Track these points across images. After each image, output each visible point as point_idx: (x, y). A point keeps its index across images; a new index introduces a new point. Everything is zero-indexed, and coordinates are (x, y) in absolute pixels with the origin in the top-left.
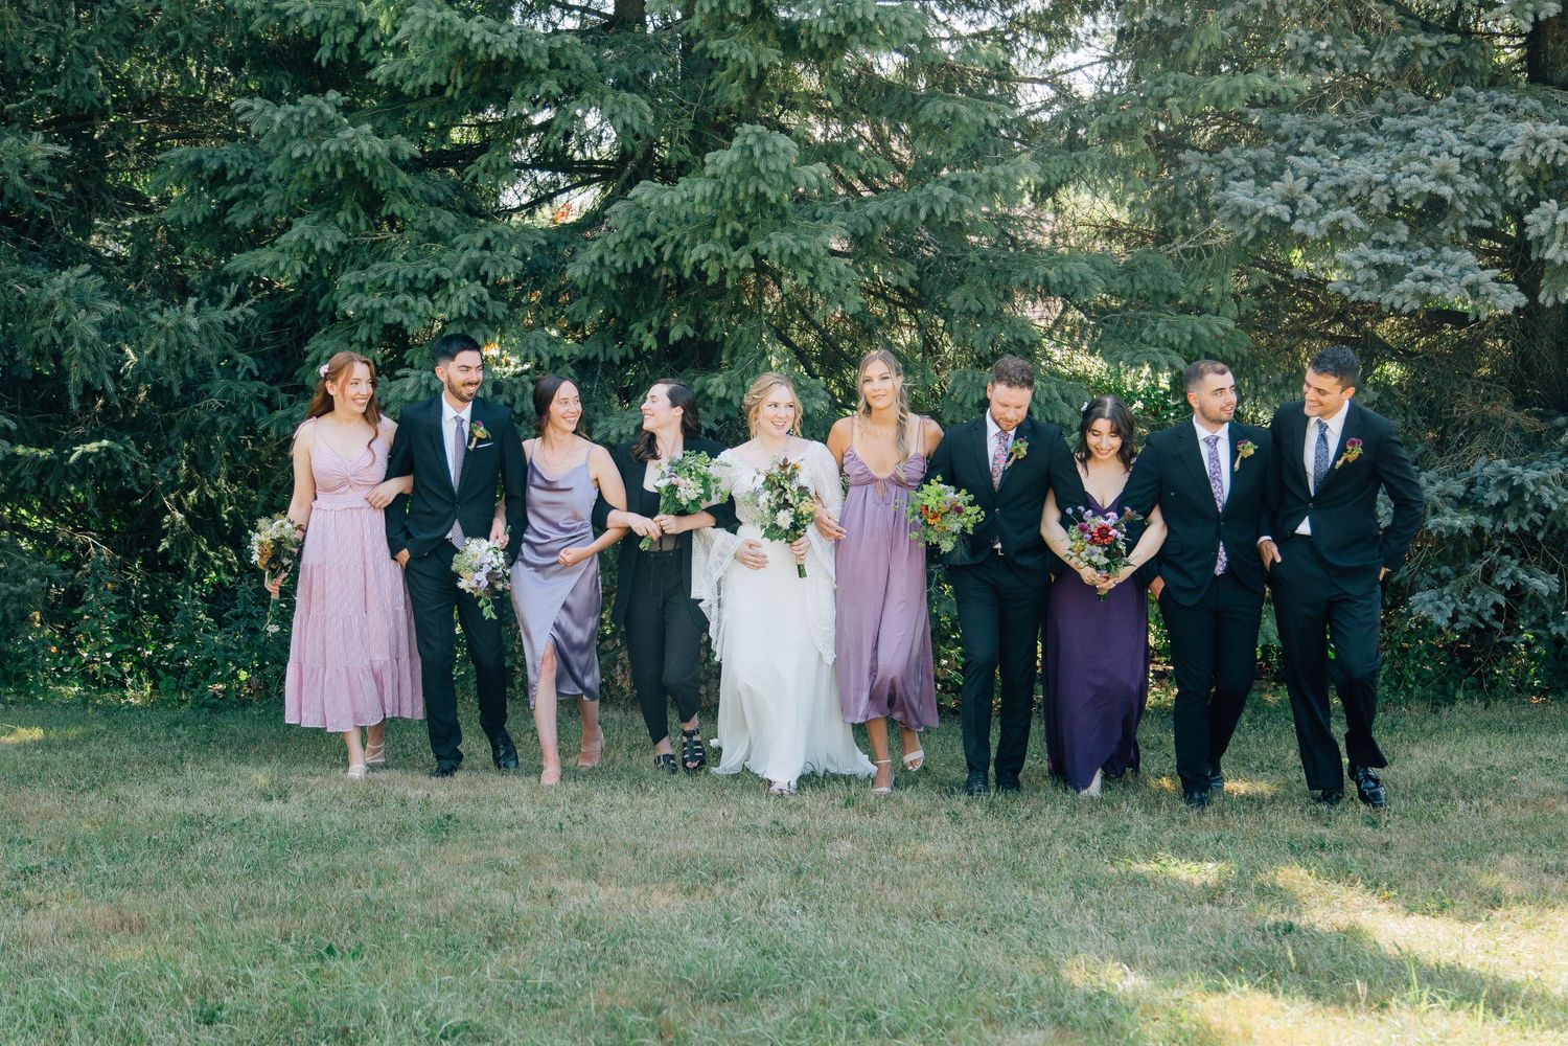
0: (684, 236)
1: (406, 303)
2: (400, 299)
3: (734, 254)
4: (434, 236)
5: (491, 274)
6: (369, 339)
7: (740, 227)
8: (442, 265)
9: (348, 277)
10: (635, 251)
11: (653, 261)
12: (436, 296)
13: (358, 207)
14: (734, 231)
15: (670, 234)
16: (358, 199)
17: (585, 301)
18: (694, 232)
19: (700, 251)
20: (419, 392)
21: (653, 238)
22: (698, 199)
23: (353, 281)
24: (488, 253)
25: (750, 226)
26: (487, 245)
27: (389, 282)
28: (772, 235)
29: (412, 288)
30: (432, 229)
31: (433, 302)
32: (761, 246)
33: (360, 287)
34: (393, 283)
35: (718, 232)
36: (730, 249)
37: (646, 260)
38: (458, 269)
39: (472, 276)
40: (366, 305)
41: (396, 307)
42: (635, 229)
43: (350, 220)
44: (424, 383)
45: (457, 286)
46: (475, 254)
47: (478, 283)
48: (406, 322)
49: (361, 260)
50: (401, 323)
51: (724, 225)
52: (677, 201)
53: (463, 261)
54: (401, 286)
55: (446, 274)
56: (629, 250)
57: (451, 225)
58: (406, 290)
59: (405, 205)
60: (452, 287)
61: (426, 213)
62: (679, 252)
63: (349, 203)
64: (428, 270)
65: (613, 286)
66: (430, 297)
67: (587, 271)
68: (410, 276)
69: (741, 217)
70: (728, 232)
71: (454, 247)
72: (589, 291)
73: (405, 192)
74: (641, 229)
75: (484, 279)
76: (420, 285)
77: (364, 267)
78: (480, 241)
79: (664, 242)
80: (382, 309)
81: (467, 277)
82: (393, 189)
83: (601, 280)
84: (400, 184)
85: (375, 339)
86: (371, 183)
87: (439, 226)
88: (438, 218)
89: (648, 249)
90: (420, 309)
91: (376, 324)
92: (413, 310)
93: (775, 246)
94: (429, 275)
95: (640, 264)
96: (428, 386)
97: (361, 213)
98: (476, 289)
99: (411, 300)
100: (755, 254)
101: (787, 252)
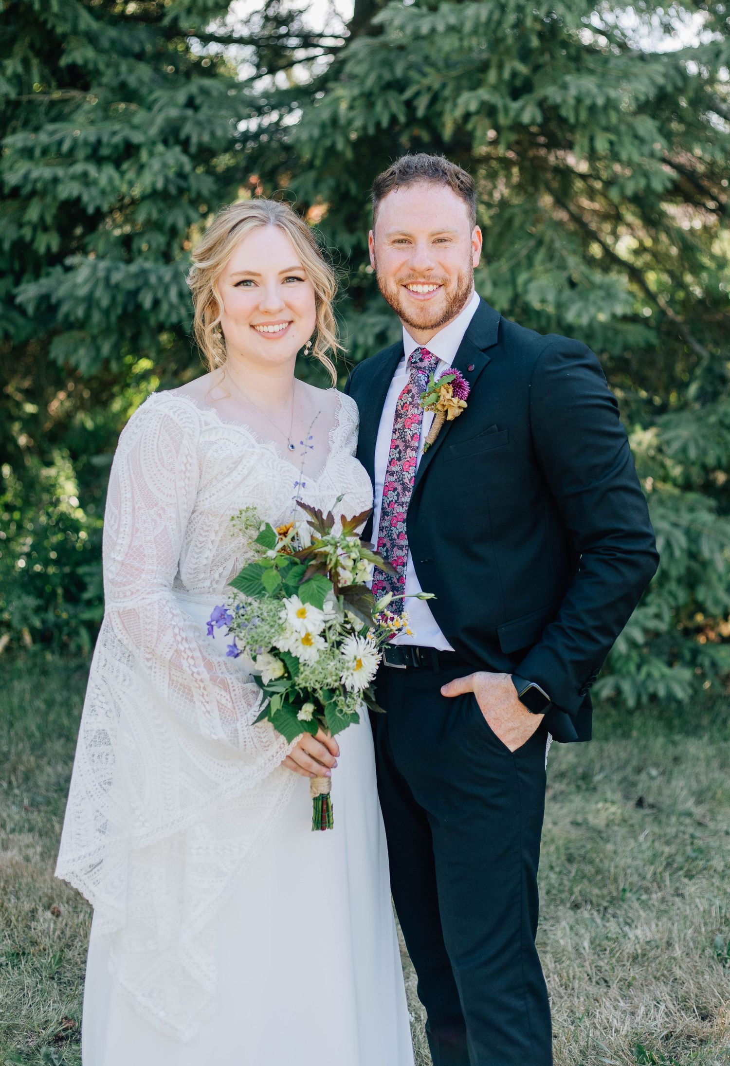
0: (444, 86)
1: (85, 174)
2: (79, 168)
3: (515, 106)
4: (126, 93)
5: (194, 140)
6: (42, 219)
7: (523, 69)
8: (134, 127)
9: (15, 140)
10: (379, 107)
11: (402, 119)
12: (125, 166)
13: (30, 54)
14: (514, 74)
15: (426, 82)
16: (32, 46)
17: (311, 175)
18: (459, 78)
19: (469, 101)
20: (96, 285)
21: (401, 89)
22: (468, 27)
23: (20, 145)
24: (189, 112)
25: (536, 68)
26: (191, 103)
27: (65, 147)
28: (568, 78)
29: (96, 156)
30: (123, 85)
31: (122, 174)
32: (552, 93)
33: (27, 153)
34: (72, 150)
35: (492, 76)
36: (508, 101)
37: (394, 119)
38: (153, 131)
39: (171, 140)
40: (35, 174)
41: (73, 178)
42: (380, 77)
43: (20, 69)
44: (101, 274)
45: (151, 154)
46: (174, 112)
47: (177, 149)
48: (85, 198)
49: (34, 122)
50: (79, 199)
51: (500, 67)
52: (441, 28)
53: (160, 121)
54: (81, 154)
55: (137, 138)
56: (370, 105)
57: (146, 79)
58: (89, 158)
59: (90, 53)
60: (144, 155)
61: (117, 66)
62: (438, 107)
63: (20, 49)
64: (114, 133)
65: (349, 154)
66: (118, 165)
67: (316, 133)
68: (92, 139)
69: (525, 54)
70: (506, 75)
71: (149, 108)
72: (318, 162)
73: (92, 39)
74: (387, 76)
75: (185, 144)
76: (105, 151)
77: (37, 129)
78: (181, 97)
79: (417, 94)
80: (56, 180)
81: (165, 142)
82: (75, 31)
83: (333, 147)
84: (82, 26)
85: (49, 219)
86: (45, 22)
87: (132, 81)
88: (131, 71)
89: (395, 104)
90: (103, 181)
91: (49, 199)
92: (95, 183)
93: (573, 92)
94: (117, 139)
95: (385, 123)
96: (107, 279)
97: (35, 62)
98: (174, 156)
99: (92, 170)
100: (542, 104)
101: (588, 102)
